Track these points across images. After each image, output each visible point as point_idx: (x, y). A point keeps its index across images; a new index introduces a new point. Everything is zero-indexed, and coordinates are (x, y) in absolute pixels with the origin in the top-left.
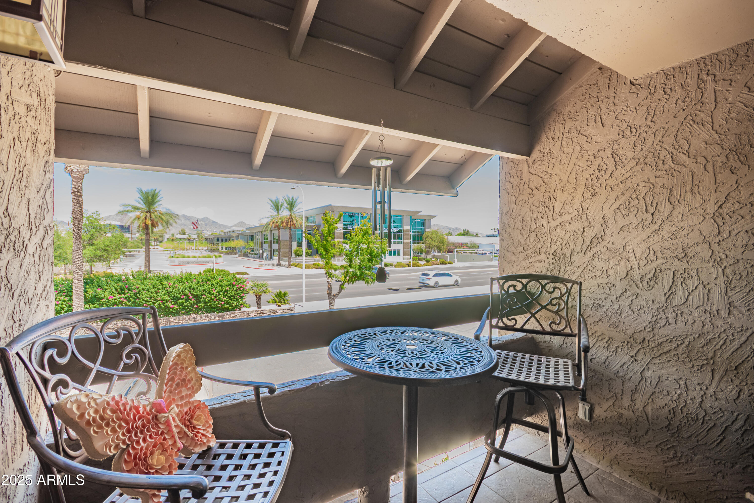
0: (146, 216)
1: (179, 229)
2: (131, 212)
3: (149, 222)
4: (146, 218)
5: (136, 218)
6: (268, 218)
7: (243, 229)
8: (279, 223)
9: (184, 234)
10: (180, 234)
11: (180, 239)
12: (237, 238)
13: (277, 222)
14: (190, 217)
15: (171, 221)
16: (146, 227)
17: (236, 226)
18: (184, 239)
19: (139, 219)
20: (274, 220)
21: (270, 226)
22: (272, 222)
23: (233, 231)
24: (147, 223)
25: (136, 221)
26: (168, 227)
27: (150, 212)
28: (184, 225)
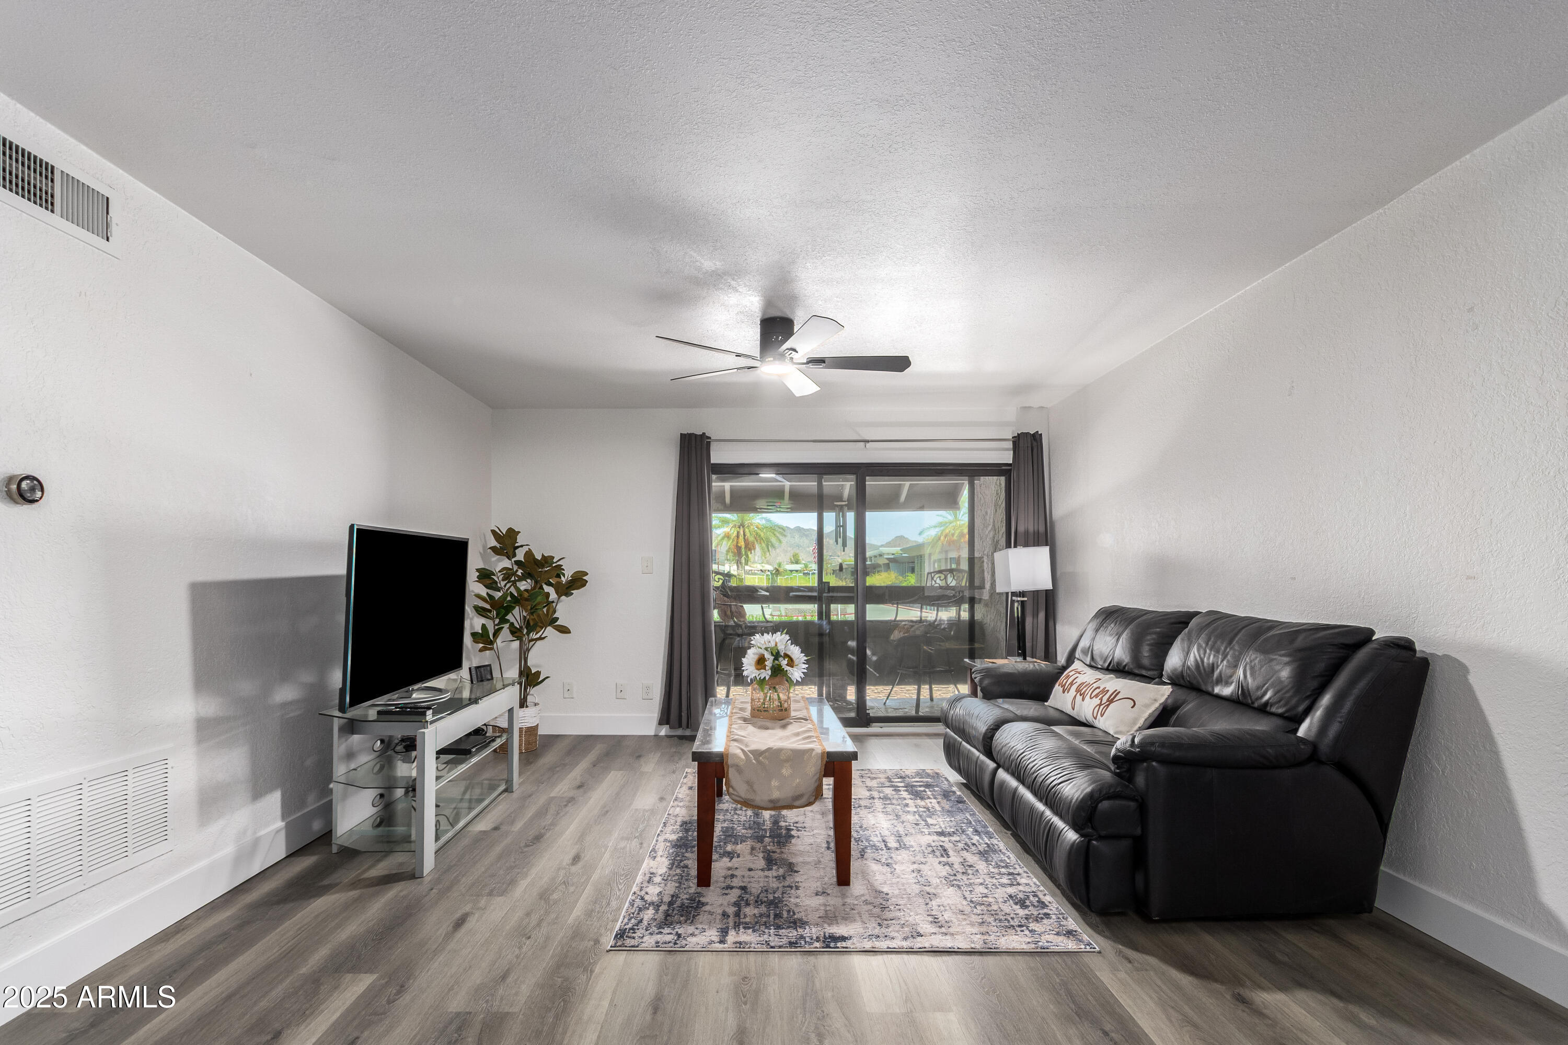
0: (738, 533)
1: (789, 555)
2: (719, 527)
3: (742, 544)
4: (738, 536)
5: (723, 538)
6: (935, 527)
7: (896, 550)
8: (955, 538)
9: (797, 562)
10: (792, 563)
11: (791, 571)
12: (887, 567)
13: (953, 535)
14: (808, 530)
15: (773, 540)
16: (739, 548)
17: (888, 545)
18: (797, 571)
19: (728, 537)
20: (947, 531)
21: (940, 543)
22: (944, 534)
23: (880, 555)
24: (740, 545)
25: (725, 542)
26: (769, 551)
27: (743, 527)
28: (798, 546)
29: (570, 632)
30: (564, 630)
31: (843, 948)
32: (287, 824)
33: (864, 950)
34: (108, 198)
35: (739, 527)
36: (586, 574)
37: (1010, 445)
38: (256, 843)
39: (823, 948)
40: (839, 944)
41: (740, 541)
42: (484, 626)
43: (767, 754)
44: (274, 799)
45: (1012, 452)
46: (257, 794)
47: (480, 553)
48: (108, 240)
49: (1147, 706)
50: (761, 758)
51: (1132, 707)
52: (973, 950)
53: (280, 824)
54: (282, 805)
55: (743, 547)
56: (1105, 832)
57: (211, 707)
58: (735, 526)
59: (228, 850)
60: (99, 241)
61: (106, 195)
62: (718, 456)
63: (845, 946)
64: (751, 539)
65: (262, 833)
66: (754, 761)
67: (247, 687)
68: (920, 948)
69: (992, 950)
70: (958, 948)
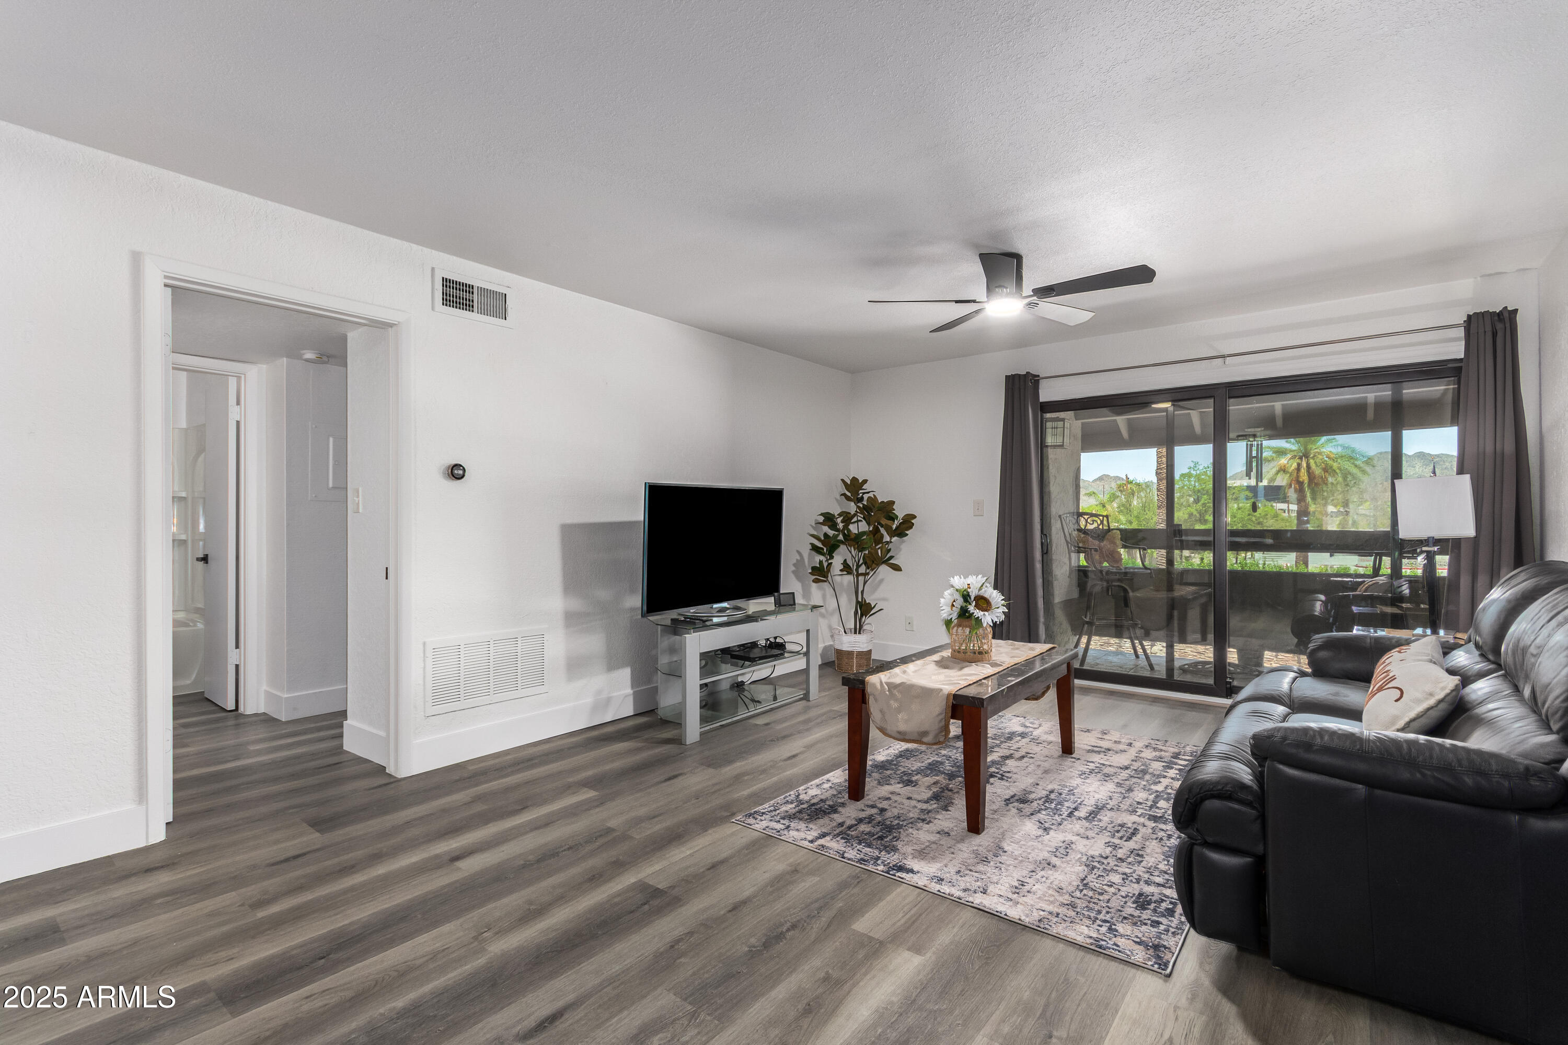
0: (1299, 465)
2: (1273, 459)
3: (1304, 477)
4: (1299, 469)
14: (1438, 456)
19: (1284, 471)
24: (1301, 480)
27: (1307, 455)
29: (901, 570)
30: (897, 568)
31: (899, 877)
32: (634, 692)
33: (916, 885)
34: (505, 294)
35: (1301, 458)
36: (914, 517)
37: (1461, 332)
38: (608, 700)
39: (883, 871)
40: (899, 874)
41: (1301, 474)
42: (821, 562)
43: (901, 688)
44: (625, 674)
45: (1463, 343)
46: (612, 666)
47: (837, 500)
48: (505, 319)
49: (1419, 701)
50: (895, 691)
51: (1397, 701)
52: (1020, 922)
53: (629, 691)
54: (631, 678)
55: (1306, 481)
56: (1211, 839)
57: (576, 604)
58: (1294, 457)
59: (588, 700)
60: (501, 321)
61: (504, 292)
62: (1047, 394)
63: (902, 876)
64: (1318, 471)
65: (615, 694)
66: (887, 692)
67: (603, 594)
68: (967, 902)
69: (1039, 929)
70: (1006, 915)
